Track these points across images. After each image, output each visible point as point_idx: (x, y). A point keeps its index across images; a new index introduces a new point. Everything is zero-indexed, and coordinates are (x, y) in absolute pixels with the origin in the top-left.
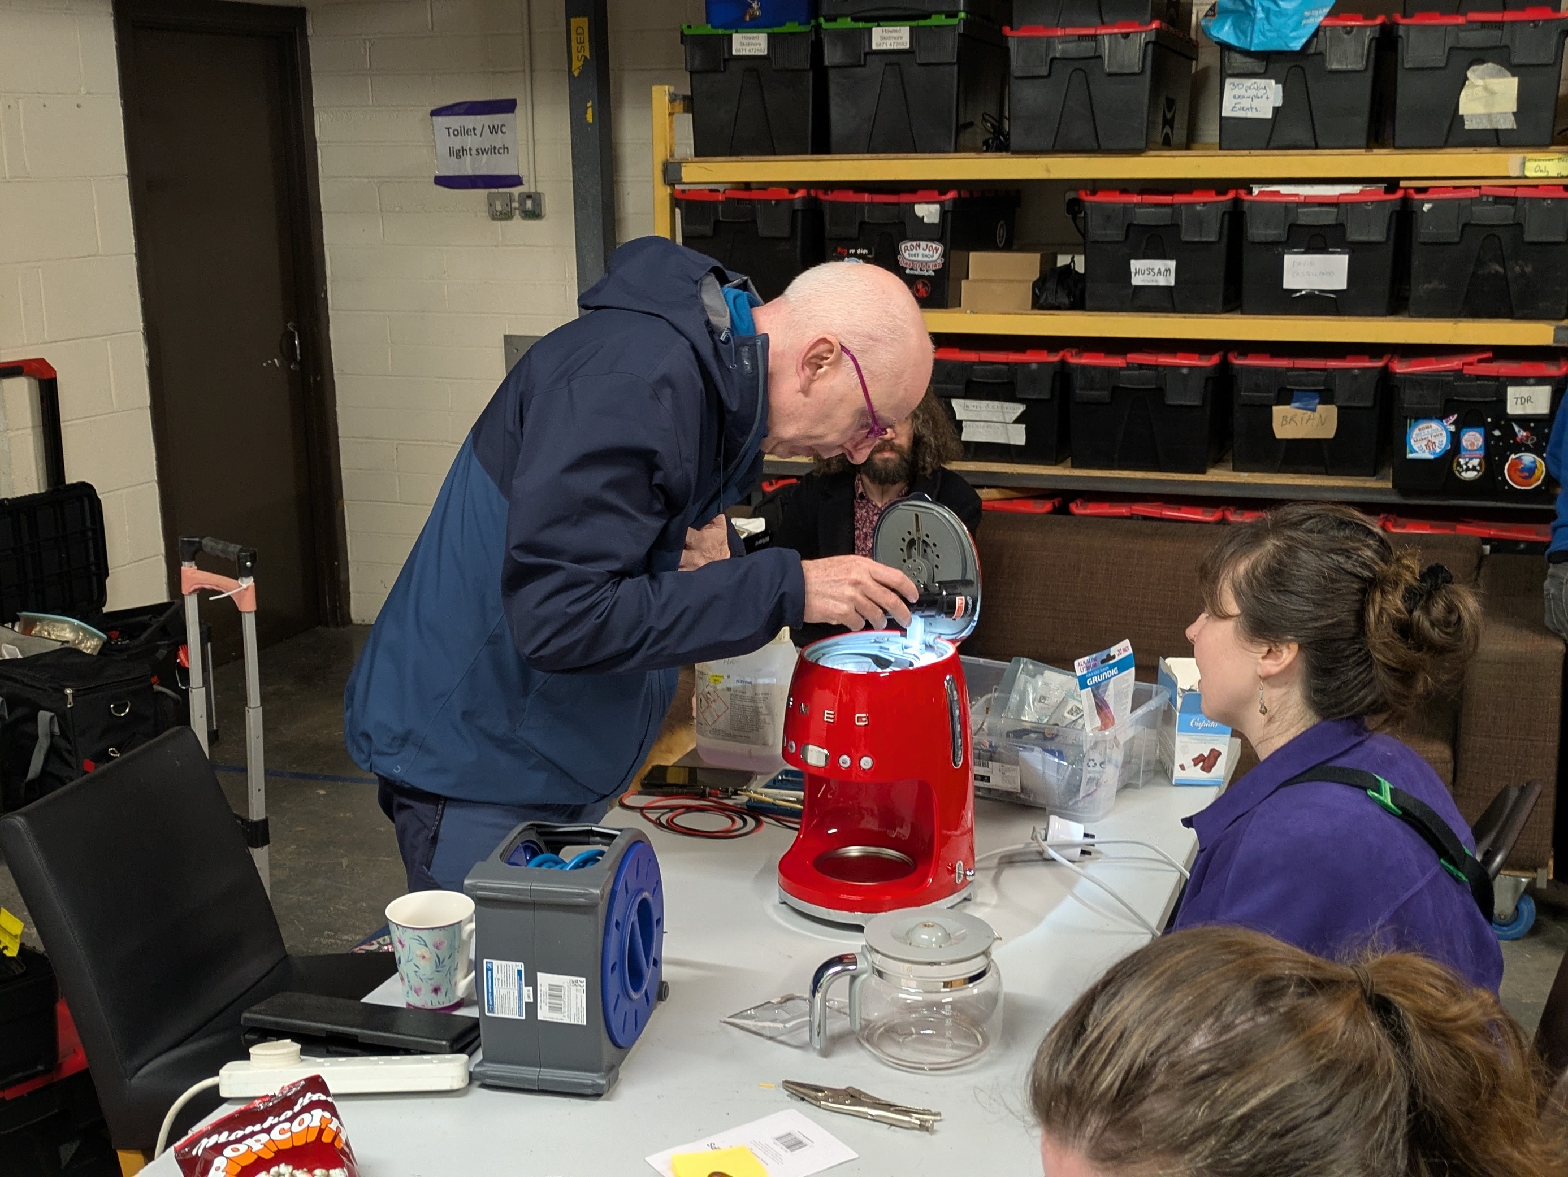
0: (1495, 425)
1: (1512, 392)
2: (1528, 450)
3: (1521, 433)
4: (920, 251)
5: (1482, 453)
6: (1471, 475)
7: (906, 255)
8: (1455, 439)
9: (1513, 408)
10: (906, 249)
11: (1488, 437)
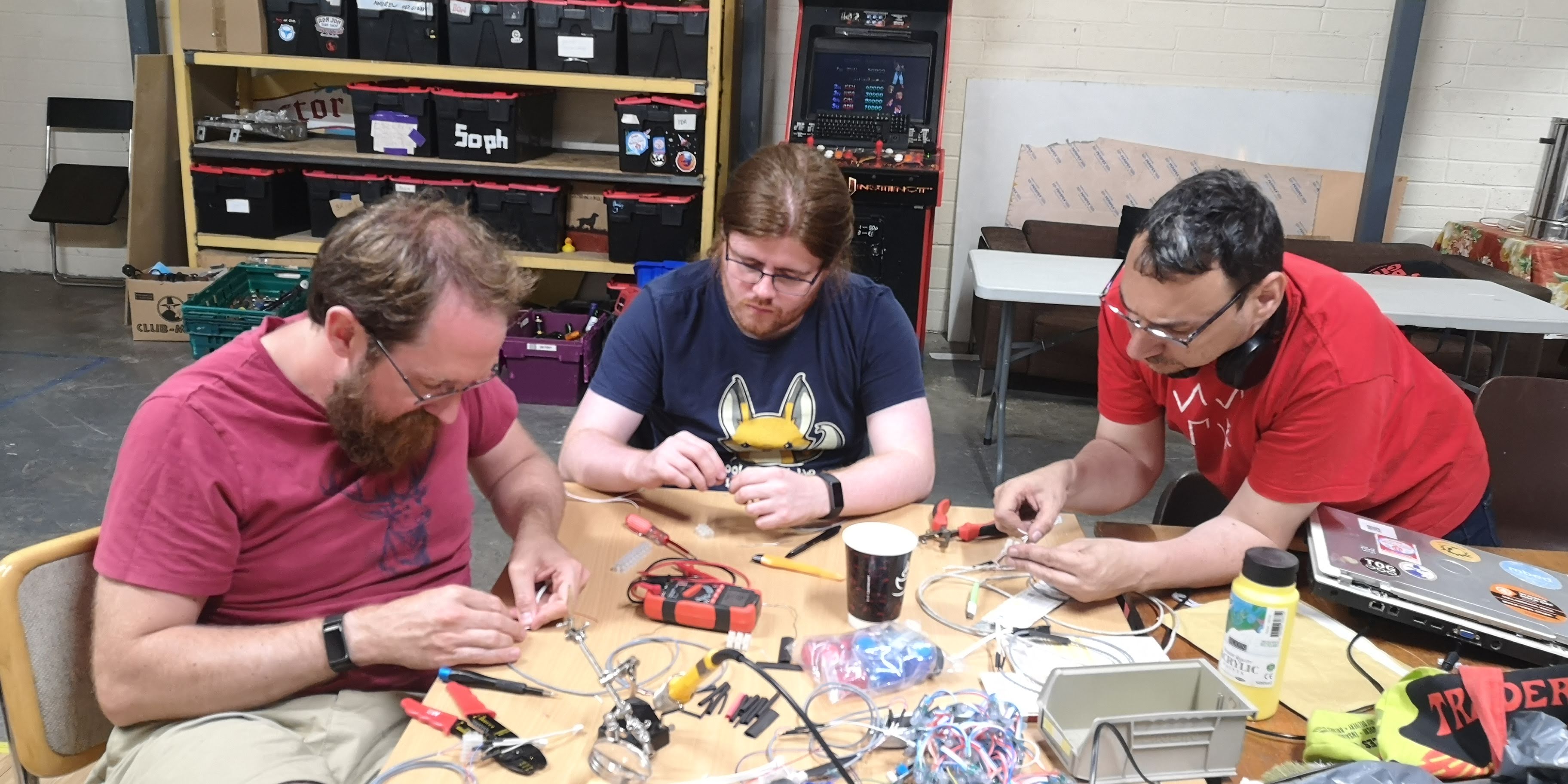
0: (670, 136)
1: (677, 117)
2: (687, 150)
3: (683, 141)
4: (329, 23)
5: (664, 151)
6: (659, 164)
7: (320, 24)
8: (650, 143)
9: (678, 126)
10: (320, 21)
11: (667, 142)
